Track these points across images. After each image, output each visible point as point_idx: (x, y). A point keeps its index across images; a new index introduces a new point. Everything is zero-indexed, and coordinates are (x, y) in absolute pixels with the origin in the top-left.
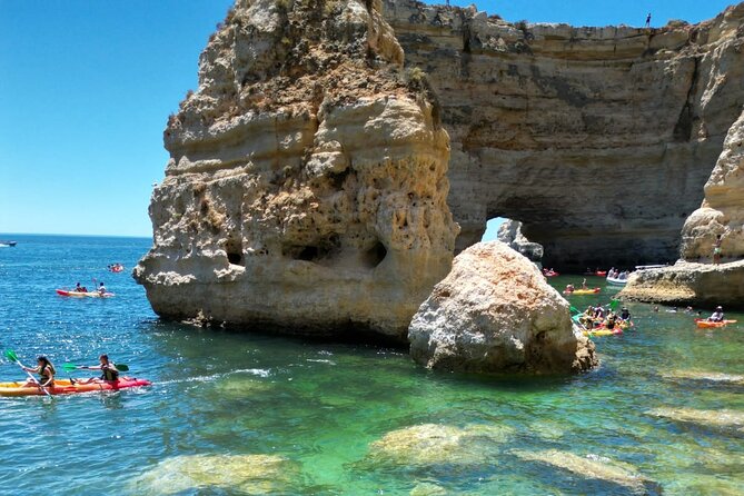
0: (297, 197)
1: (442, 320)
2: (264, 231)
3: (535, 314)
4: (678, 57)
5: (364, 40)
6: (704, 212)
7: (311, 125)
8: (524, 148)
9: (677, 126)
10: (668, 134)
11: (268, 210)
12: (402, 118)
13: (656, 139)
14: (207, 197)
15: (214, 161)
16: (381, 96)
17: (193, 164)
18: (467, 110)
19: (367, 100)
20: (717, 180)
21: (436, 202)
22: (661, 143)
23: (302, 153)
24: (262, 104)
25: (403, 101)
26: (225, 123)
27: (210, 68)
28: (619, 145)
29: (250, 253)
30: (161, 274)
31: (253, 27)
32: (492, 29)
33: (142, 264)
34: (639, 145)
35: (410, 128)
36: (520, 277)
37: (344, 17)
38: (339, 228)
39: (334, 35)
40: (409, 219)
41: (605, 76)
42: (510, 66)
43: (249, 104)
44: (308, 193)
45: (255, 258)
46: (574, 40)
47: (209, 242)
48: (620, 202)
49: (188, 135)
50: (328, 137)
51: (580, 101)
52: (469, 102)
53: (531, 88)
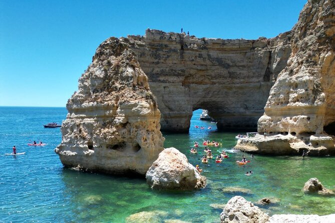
0: (111, 131)
1: (155, 173)
2: (100, 140)
3: (182, 173)
4: (263, 51)
5: (132, 81)
6: (264, 118)
7: (115, 108)
8: (206, 84)
9: (265, 76)
10: (261, 79)
11: (101, 134)
12: (143, 108)
13: (257, 80)
14: (81, 127)
15: (83, 115)
16: (137, 101)
17: (76, 116)
18: (183, 71)
19: (133, 102)
20: (268, 106)
21: (156, 132)
22: (259, 82)
23: (112, 117)
24: (99, 100)
25: (144, 103)
26: (87, 104)
27: (82, 85)
28: (243, 82)
29: (96, 147)
30: (65, 151)
31: (96, 76)
32: (192, 41)
33: (58, 148)
34: (251, 82)
35: (146, 111)
36: (178, 161)
37: (125, 73)
38: (125, 140)
39: (123, 79)
40: (147, 139)
41: (237, 57)
42: (199, 54)
43: (95, 100)
44: (115, 129)
45: (97, 149)
46: (224, 44)
47: (82, 142)
48: (245, 103)
49: (75, 106)
50: (121, 112)
51: (227, 66)
52: (184, 68)
53: (208, 62)
